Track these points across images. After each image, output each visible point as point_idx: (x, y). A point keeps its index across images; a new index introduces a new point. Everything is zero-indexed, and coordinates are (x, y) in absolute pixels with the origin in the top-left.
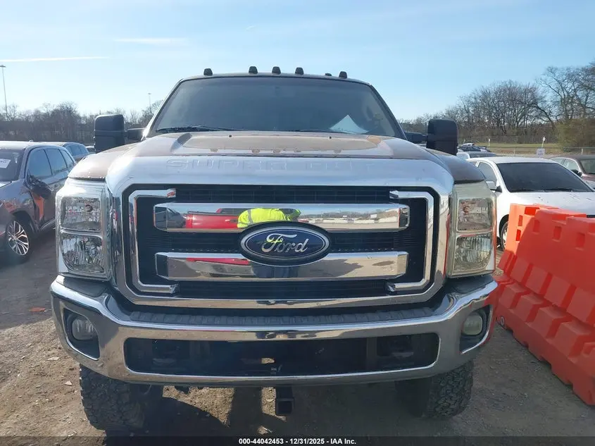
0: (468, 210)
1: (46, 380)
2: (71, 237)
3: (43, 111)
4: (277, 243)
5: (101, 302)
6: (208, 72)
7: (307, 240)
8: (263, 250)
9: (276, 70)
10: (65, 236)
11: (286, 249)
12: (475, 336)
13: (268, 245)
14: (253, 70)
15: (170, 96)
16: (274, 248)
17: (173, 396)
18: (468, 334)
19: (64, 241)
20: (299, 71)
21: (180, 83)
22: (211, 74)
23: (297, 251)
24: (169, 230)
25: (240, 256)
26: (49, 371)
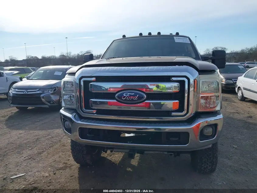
0: (209, 86)
1: (65, 147)
2: (66, 95)
3: (80, 54)
4: (127, 96)
5: (72, 116)
6: (124, 36)
7: (138, 95)
8: (122, 98)
9: (150, 34)
10: (64, 95)
11: (130, 98)
12: (210, 136)
13: (124, 97)
14: (141, 34)
15: (110, 46)
16: (126, 98)
17: (105, 156)
18: (206, 135)
19: (64, 96)
20: (159, 33)
21: (114, 41)
22: (125, 37)
23: (134, 99)
24: (93, 92)
25: (115, 101)
26: (66, 145)
